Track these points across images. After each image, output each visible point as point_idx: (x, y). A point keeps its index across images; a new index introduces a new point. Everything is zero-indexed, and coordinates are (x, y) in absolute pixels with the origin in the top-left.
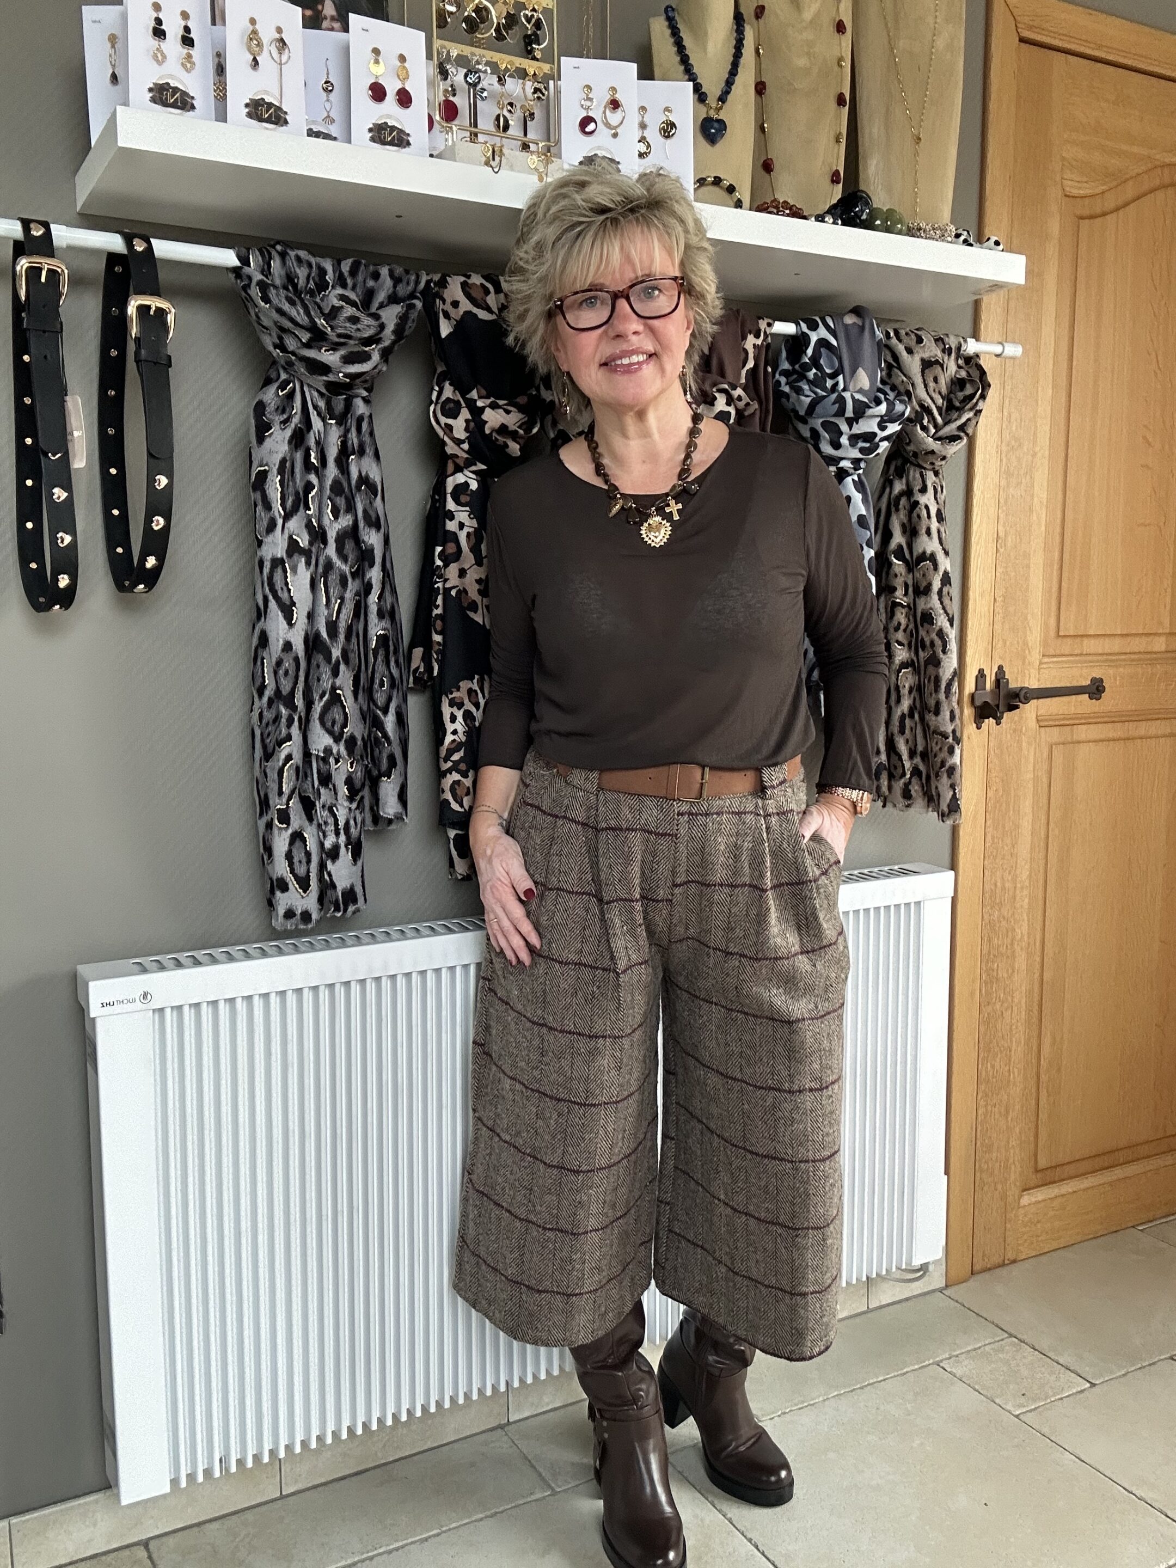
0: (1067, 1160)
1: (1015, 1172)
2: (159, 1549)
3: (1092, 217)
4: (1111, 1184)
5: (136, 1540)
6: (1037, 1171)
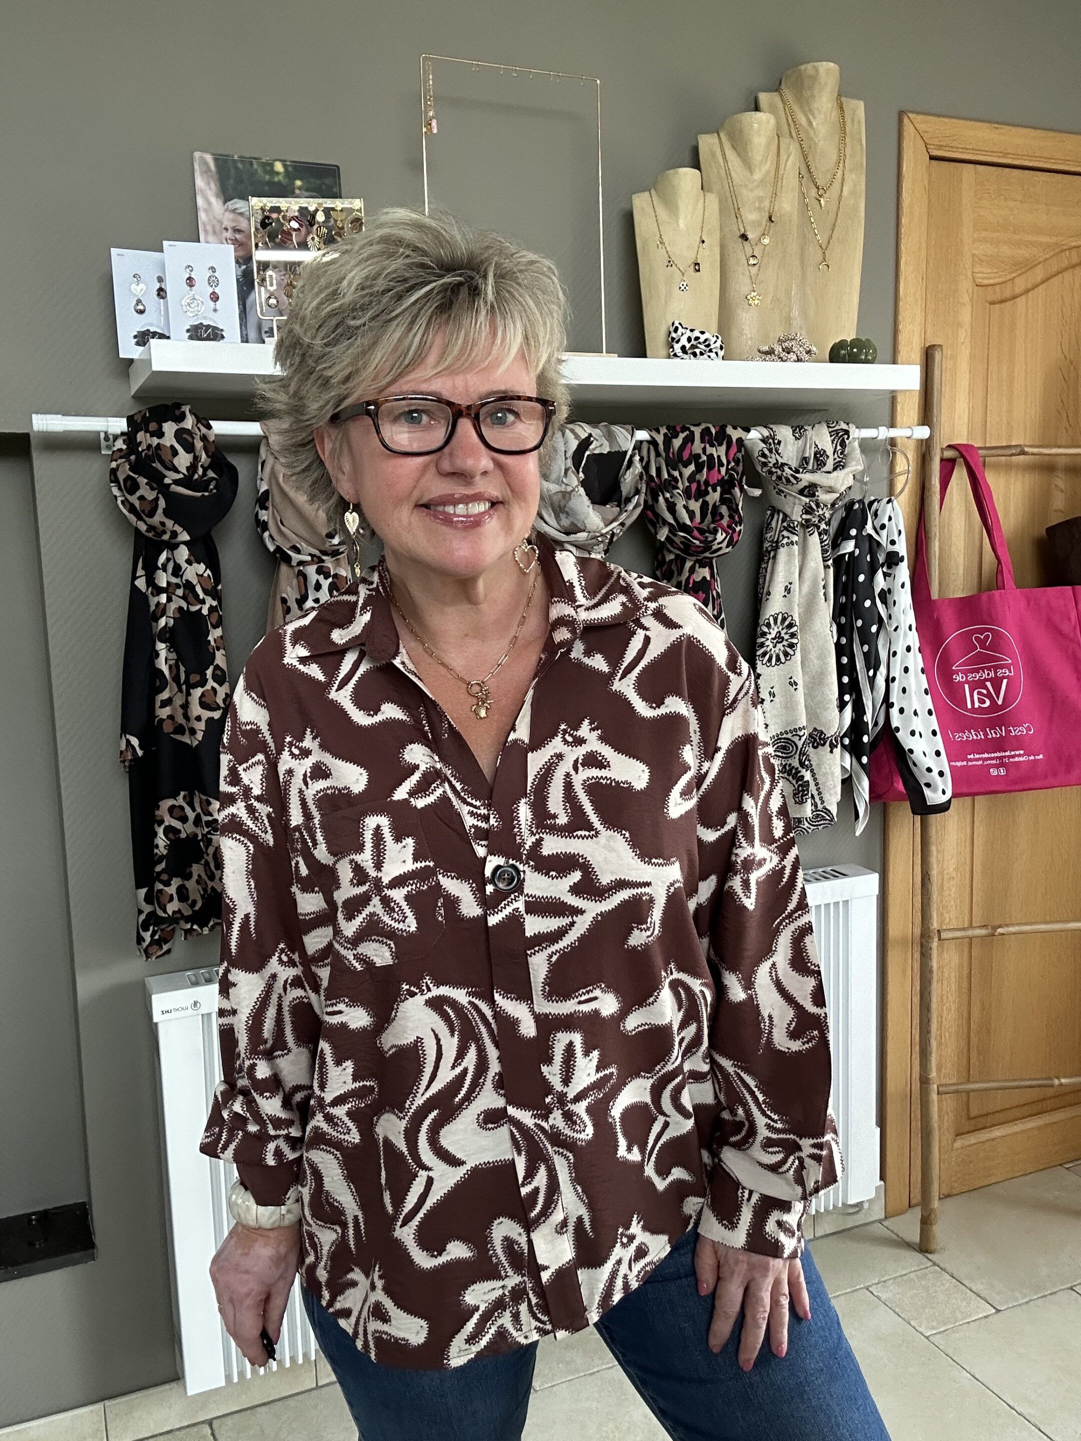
0: (998, 1108)
1: (948, 1121)
2: (220, 1427)
3: (1002, 301)
4: (1039, 1128)
5: (203, 1419)
6: (969, 1118)
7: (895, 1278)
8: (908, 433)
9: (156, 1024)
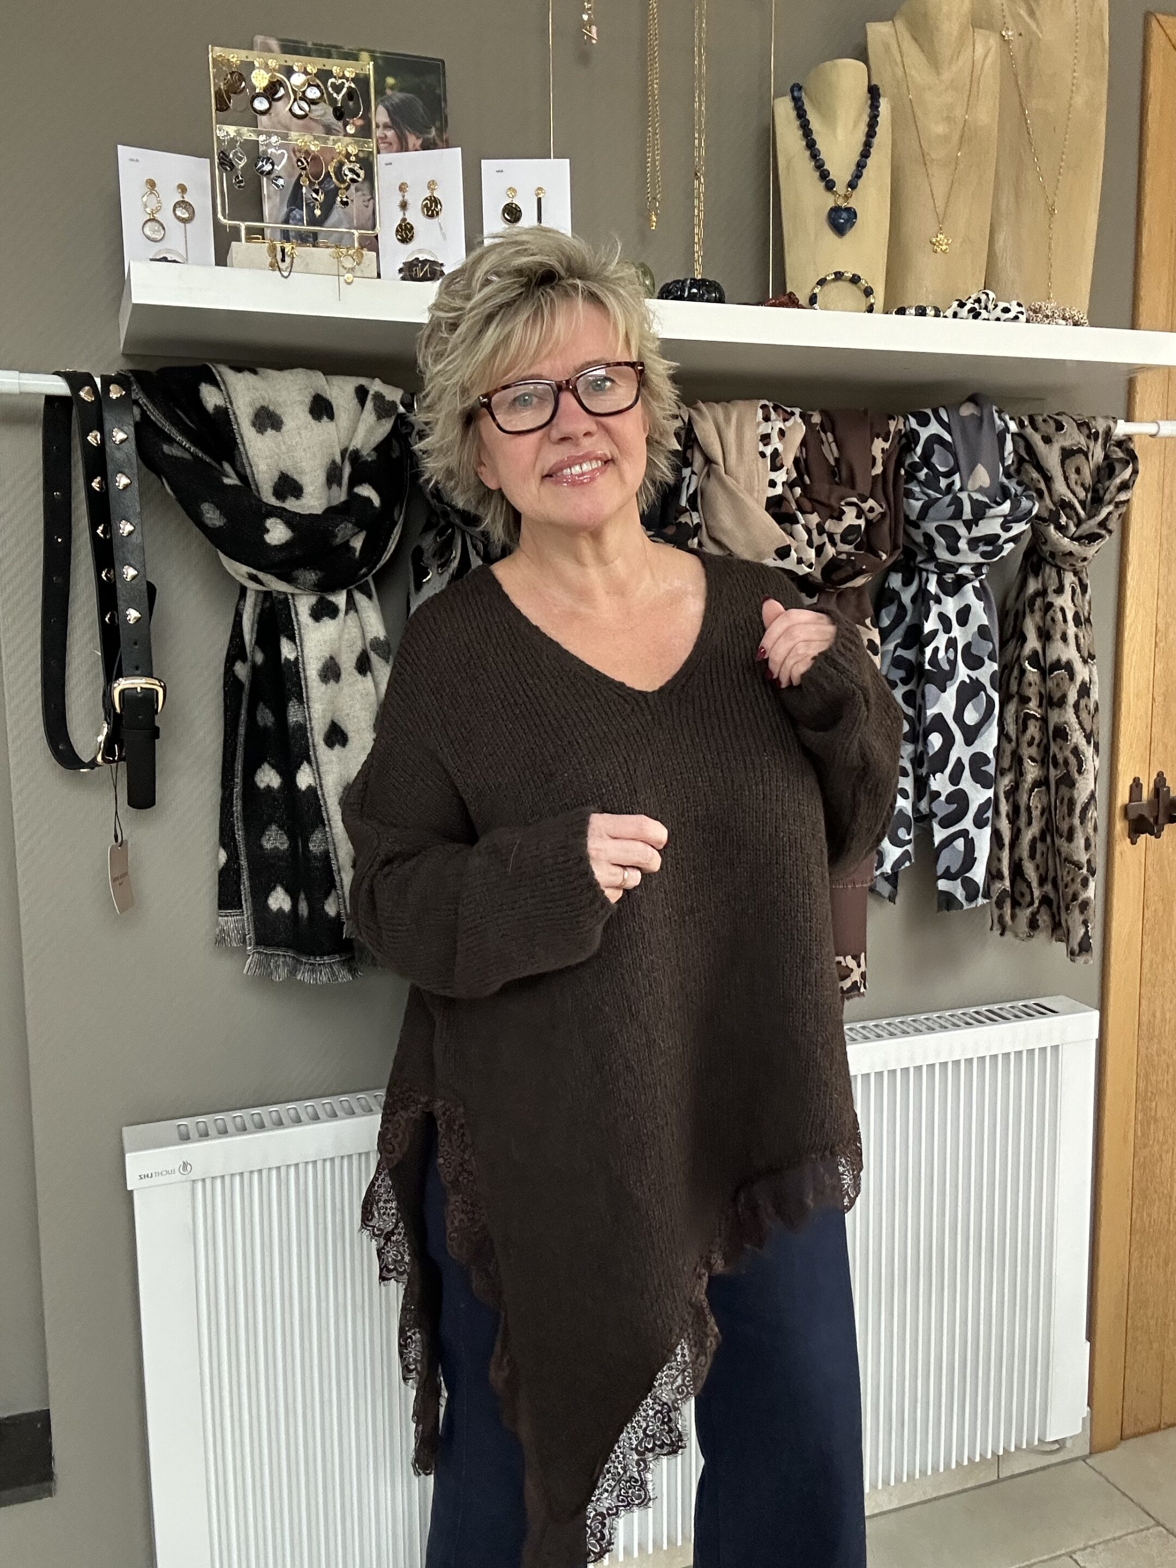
7: (1106, 1542)
8: (1151, 428)
9: (132, 1192)
